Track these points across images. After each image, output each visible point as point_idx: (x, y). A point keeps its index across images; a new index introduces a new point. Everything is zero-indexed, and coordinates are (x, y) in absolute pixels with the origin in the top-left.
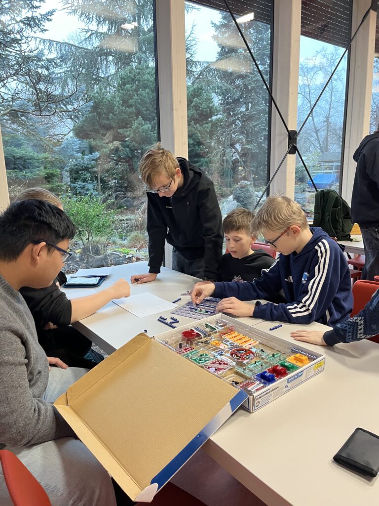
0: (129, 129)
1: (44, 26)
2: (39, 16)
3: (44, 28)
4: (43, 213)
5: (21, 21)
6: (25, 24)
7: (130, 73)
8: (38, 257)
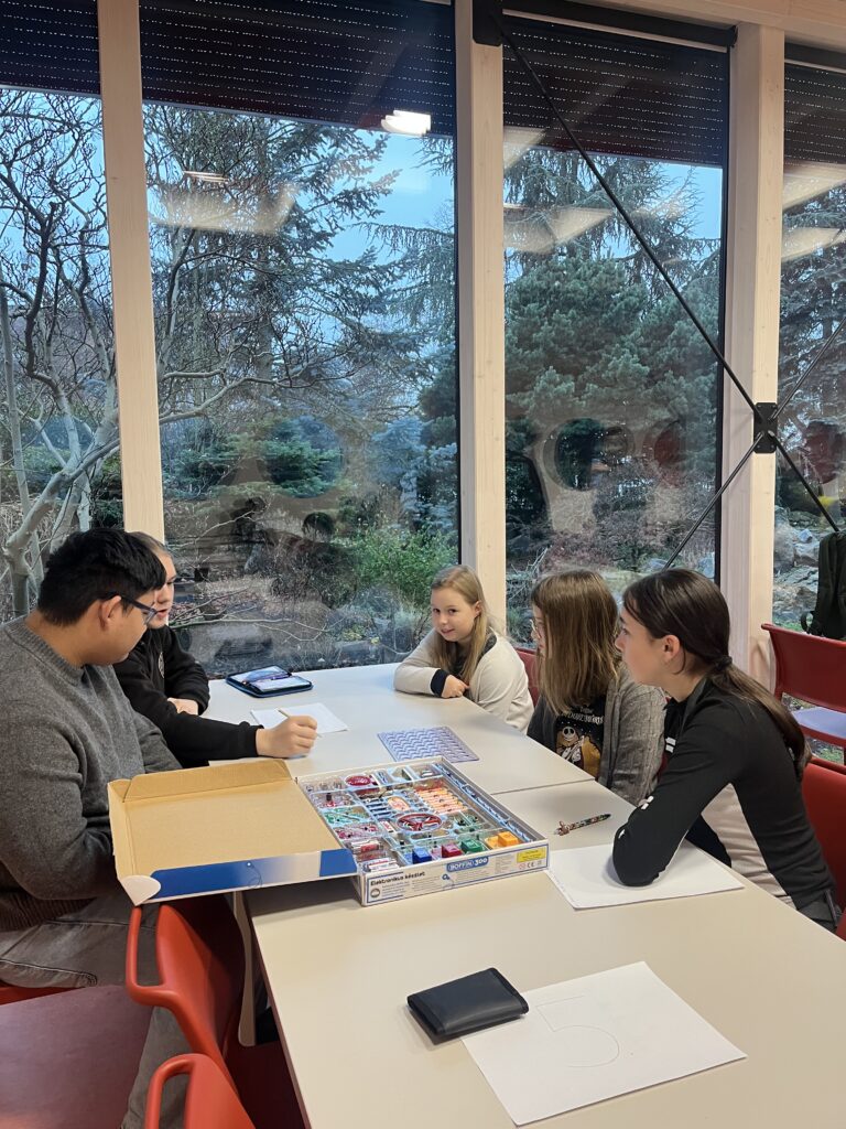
0: (528, 393)
1: (375, 204)
2: (368, 187)
3: (376, 208)
4: (120, 555)
5: (334, 200)
6: (340, 204)
7: (539, 279)
8: (109, 620)
